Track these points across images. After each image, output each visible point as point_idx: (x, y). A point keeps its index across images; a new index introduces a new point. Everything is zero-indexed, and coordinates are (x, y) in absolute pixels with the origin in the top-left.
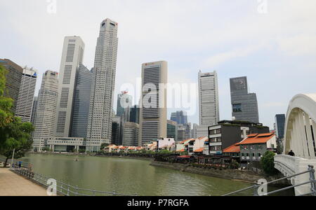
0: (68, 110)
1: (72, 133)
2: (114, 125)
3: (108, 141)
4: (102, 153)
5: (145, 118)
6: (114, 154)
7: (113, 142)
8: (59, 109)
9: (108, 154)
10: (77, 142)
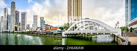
0: (6, 24)
1: (7, 29)
2: (16, 27)
3: (14, 30)
4: (13, 33)
5: (22, 25)
6: (16, 33)
7: (15, 30)
8: (4, 24)
9: (15, 33)
10: (8, 31)
